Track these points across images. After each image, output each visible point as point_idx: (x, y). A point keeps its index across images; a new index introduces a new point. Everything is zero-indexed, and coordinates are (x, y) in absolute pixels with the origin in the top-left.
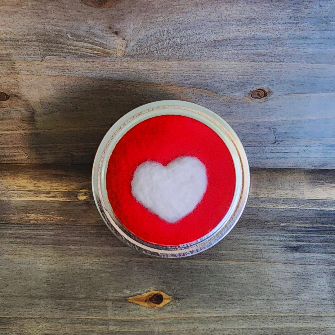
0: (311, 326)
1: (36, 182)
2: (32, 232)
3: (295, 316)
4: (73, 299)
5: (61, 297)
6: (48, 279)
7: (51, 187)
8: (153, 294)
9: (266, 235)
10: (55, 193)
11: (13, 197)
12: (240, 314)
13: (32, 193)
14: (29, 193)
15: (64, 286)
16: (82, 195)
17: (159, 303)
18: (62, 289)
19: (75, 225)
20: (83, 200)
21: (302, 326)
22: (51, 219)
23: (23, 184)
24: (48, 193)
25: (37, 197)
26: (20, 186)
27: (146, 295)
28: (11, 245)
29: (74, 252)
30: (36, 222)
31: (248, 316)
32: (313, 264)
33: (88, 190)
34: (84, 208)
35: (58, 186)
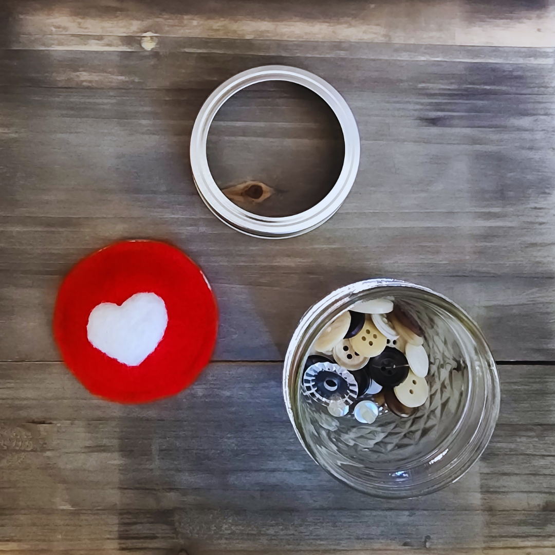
0: (440, 225)
1: (80, 20)
2: (88, 100)
3: (421, 213)
4: (152, 193)
5: (138, 191)
6: (117, 167)
7: (102, 28)
8: (250, 186)
9: (398, 102)
10: (111, 38)
11: (52, 46)
12: (355, 211)
13: (78, 39)
14: (73, 38)
15: (139, 176)
16: (147, 42)
17: (258, 197)
18: (138, 181)
19: (143, 89)
20: (150, 50)
21: (429, 225)
22: (110, 80)
23: (63, 24)
24: (100, 38)
25: (85, 45)
26: (59, 28)
27: (242, 186)
28: (64, 119)
29: (146, 129)
30: (90, 85)
31: (365, 213)
32: (454, 142)
33: (155, 33)
34: (152, 63)
35: (112, 27)
